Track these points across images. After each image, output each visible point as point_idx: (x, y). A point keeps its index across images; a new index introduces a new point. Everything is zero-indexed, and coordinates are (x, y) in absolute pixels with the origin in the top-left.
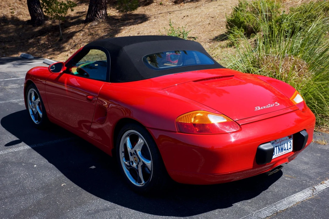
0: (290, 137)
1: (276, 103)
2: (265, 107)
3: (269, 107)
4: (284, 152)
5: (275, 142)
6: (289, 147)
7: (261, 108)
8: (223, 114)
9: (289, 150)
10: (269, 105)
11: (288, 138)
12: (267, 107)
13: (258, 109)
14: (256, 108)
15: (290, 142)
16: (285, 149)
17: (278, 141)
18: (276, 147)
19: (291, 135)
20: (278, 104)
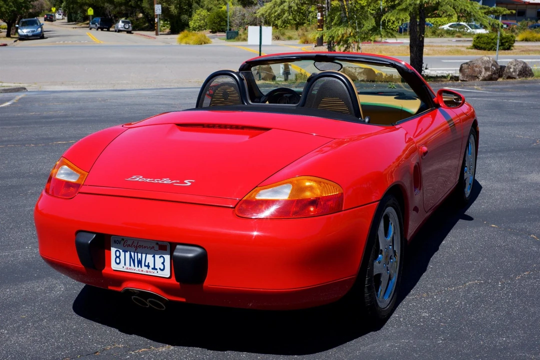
0: (162, 248)
1: (186, 181)
2: (148, 180)
4: (144, 270)
5: (123, 242)
6: (159, 265)
9: (159, 270)
11: (157, 247)
12: (156, 181)
13: (136, 179)
14: (133, 177)
15: (162, 259)
16: (147, 264)
17: (130, 242)
18: (125, 251)
19: (165, 244)
20: (187, 183)
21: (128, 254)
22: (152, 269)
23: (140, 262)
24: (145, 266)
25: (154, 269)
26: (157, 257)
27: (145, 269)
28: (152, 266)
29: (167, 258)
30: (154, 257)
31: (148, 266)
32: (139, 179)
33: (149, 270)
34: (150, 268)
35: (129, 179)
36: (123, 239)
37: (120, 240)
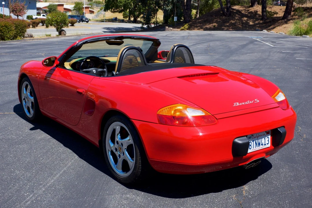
0: (268, 133)
1: (256, 100)
2: (243, 103)
3: (247, 103)
5: (252, 137)
6: (267, 142)
7: (240, 104)
8: (202, 108)
9: (267, 145)
10: (249, 101)
11: (266, 134)
12: (246, 103)
13: (237, 105)
14: (235, 104)
15: (268, 138)
16: (262, 144)
17: (255, 136)
18: (253, 141)
19: (268, 131)
20: (257, 101)
21: (254, 142)
22: (264, 145)
23: (259, 144)
24: (261, 145)
25: (265, 145)
26: (266, 138)
27: (261, 146)
28: (264, 144)
29: (270, 137)
30: (265, 139)
31: (262, 145)
32: (238, 104)
33: (262, 146)
34: (263, 145)
35: (234, 106)
36: (252, 135)
37: (251, 136)
